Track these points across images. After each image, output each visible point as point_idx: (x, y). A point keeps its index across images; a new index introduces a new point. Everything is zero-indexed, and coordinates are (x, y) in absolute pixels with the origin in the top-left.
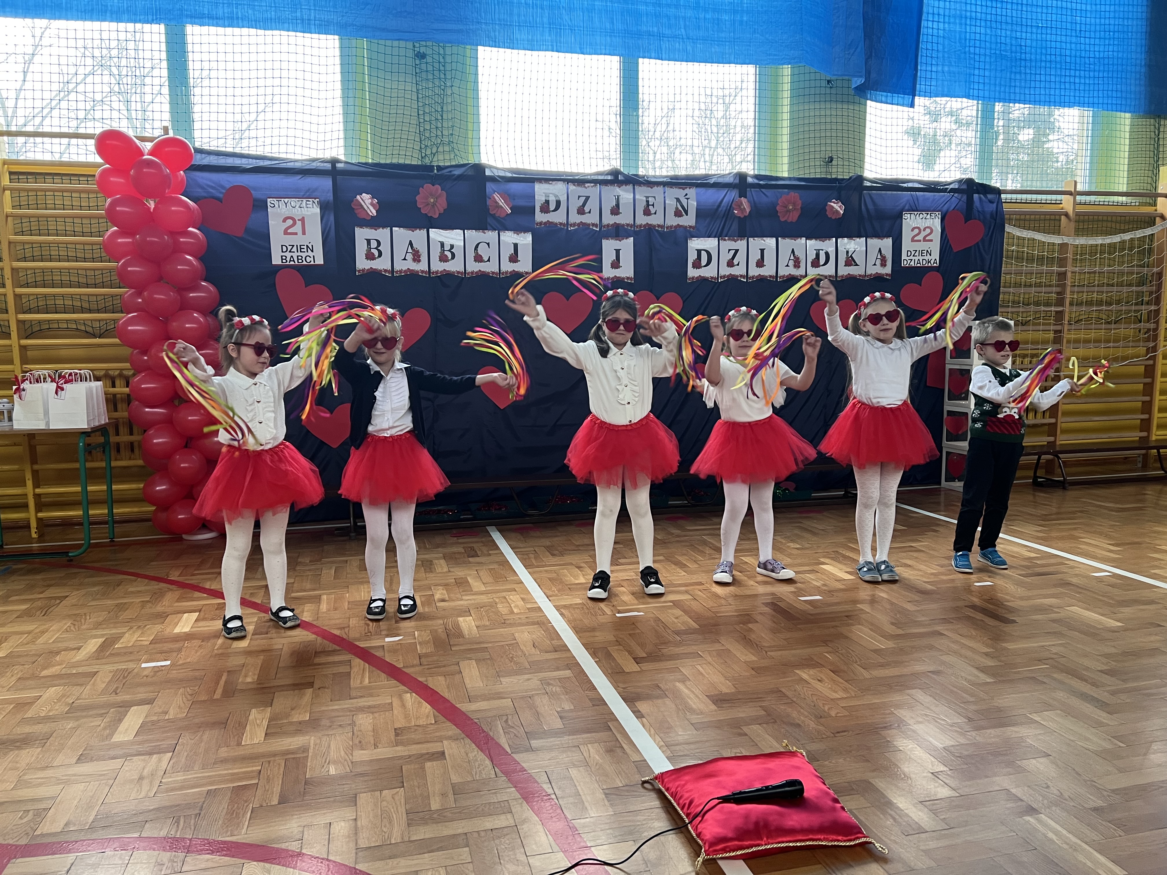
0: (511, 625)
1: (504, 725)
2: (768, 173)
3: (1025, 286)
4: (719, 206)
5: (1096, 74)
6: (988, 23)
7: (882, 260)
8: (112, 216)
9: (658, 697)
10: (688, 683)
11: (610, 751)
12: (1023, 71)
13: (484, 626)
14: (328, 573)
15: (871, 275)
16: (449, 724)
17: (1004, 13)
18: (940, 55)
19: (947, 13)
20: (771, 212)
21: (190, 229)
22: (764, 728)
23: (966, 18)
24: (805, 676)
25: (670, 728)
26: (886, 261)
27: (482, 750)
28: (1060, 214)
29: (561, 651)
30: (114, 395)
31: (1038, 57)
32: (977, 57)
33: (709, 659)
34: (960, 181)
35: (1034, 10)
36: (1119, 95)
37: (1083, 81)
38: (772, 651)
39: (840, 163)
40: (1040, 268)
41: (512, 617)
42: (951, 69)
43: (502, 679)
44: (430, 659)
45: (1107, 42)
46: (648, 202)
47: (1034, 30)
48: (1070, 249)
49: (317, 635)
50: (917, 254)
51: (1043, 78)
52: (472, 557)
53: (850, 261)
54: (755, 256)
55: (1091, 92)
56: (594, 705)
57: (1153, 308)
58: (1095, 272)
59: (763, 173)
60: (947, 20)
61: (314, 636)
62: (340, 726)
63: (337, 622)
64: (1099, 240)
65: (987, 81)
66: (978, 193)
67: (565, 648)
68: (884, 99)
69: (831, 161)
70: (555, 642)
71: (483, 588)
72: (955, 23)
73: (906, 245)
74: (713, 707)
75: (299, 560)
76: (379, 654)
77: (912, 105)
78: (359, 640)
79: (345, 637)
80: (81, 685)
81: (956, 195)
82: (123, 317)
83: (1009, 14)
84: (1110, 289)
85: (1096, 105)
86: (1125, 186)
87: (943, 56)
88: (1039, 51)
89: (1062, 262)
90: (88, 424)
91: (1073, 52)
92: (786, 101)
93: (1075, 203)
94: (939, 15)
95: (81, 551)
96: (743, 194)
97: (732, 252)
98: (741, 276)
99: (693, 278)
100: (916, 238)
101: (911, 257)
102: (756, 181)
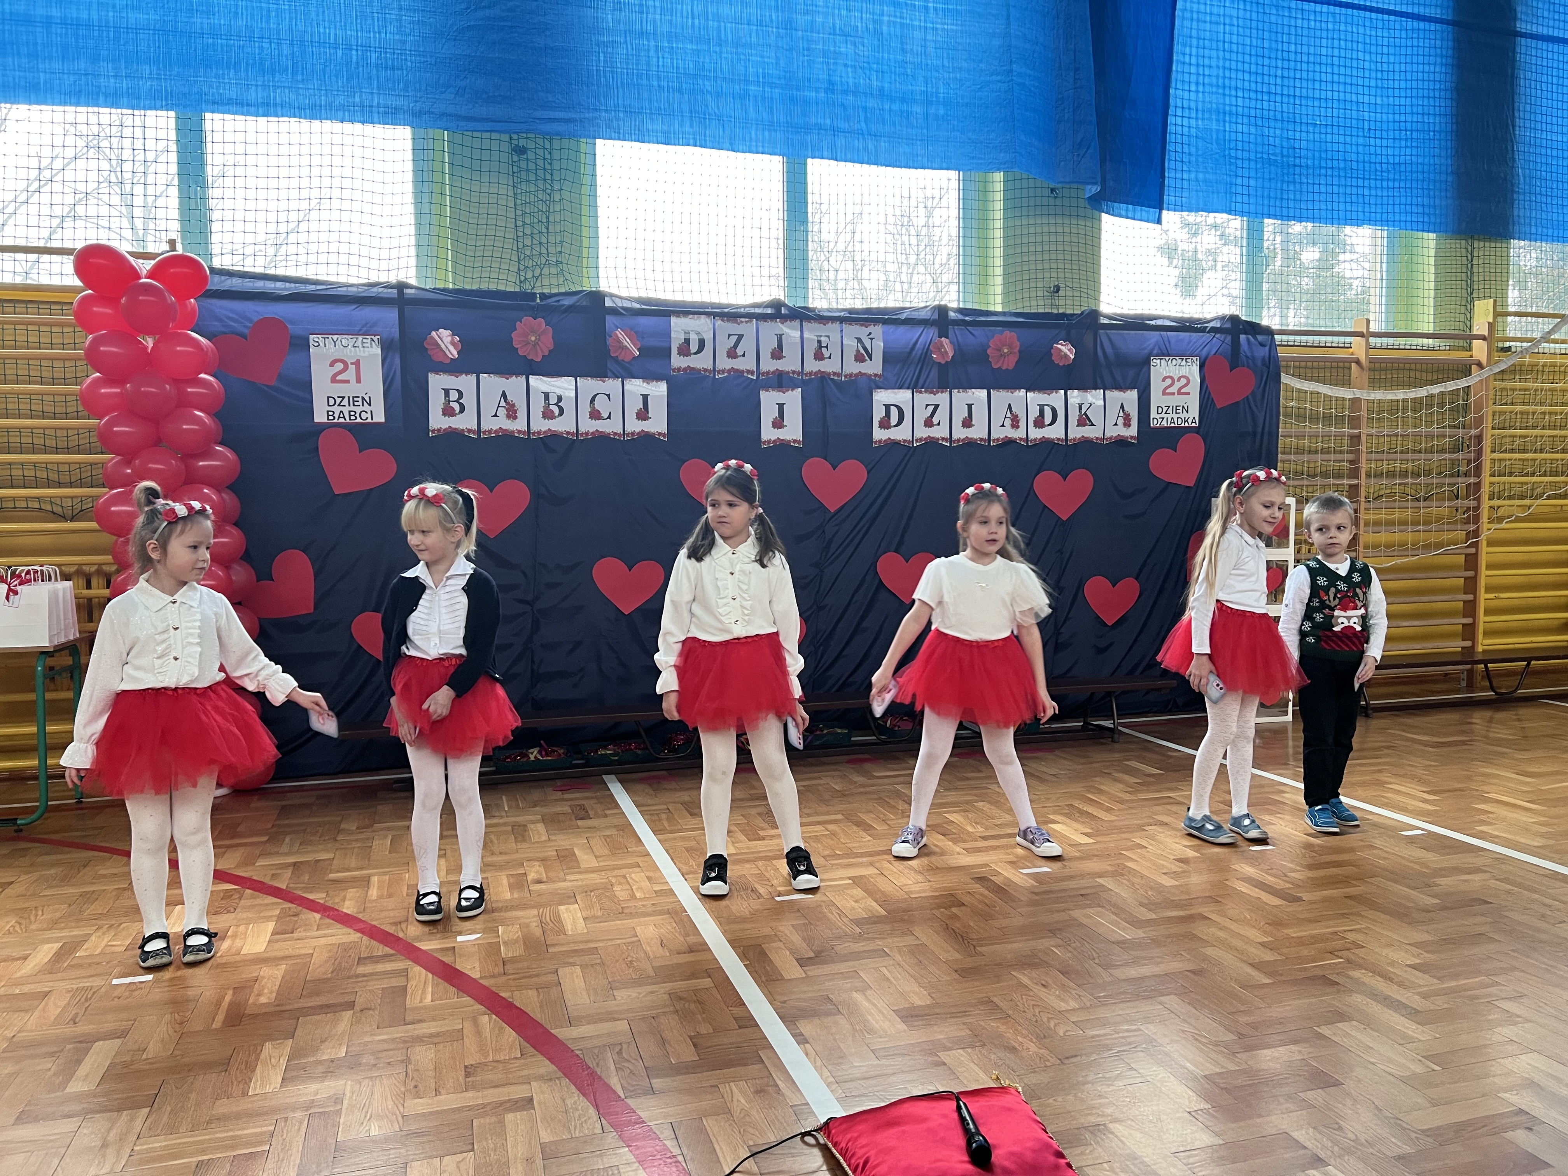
0: (631, 915)
1: (616, 1057)
2: (976, 307)
3: (1310, 452)
4: (913, 348)
5: (1391, 184)
6: (1253, 120)
7: (1125, 419)
8: (93, 358)
9: (828, 1014)
10: (869, 992)
11: (760, 1091)
12: (1298, 180)
13: (594, 917)
14: (381, 844)
15: (1111, 438)
16: (540, 1057)
17: (1272, 108)
18: (1193, 159)
19: (1200, 107)
20: (981, 357)
21: (202, 376)
22: (969, 1054)
23: (1225, 113)
24: (1025, 980)
25: (843, 1057)
26: (1130, 420)
27: (584, 1095)
28: (1350, 361)
29: (699, 951)
30: (90, 600)
31: (1317, 162)
32: (1239, 162)
33: (898, 957)
34: (1222, 318)
35: (1310, 103)
36: (1420, 210)
37: (1373, 192)
38: (982, 946)
39: (1069, 293)
40: (1327, 429)
41: (632, 904)
42: (1207, 176)
43: (616, 993)
44: (520, 965)
45: (1403, 143)
46: (820, 342)
47: (1311, 129)
48: (1364, 405)
49: (363, 933)
50: (1170, 411)
51: (1323, 189)
52: (582, 819)
53: (1084, 420)
54: (960, 414)
55: (1385, 207)
56: (740, 1027)
57: (1472, 480)
58: (1396, 435)
59: (969, 306)
60: (1200, 116)
61: (359, 935)
62: (389, 1063)
63: (392, 914)
64: (1400, 395)
65: (1252, 192)
66: (1245, 333)
67: (703, 947)
68: (1123, 213)
69: (1058, 291)
70: (692, 939)
71: (594, 863)
72: (1210, 119)
73: (1156, 399)
74: (902, 1026)
75: (343, 826)
76: (447, 959)
77: (1159, 221)
78: (420, 941)
79: (401, 935)
80: (26, 1011)
81: (1218, 336)
82: (106, 494)
83: (1279, 109)
84: (1417, 456)
85: (1391, 223)
86: (1432, 325)
87: (1197, 161)
88: (1317, 155)
89: (1355, 422)
90: (50, 641)
91: (1361, 157)
92: (999, 215)
93: (1369, 348)
94: (1189, 109)
95: (34, 816)
96: (943, 334)
97: (931, 408)
98: (943, 439)
99: (880, 441)
100: (1168, 391)
101: (1163, 415)
102: (961, 317)
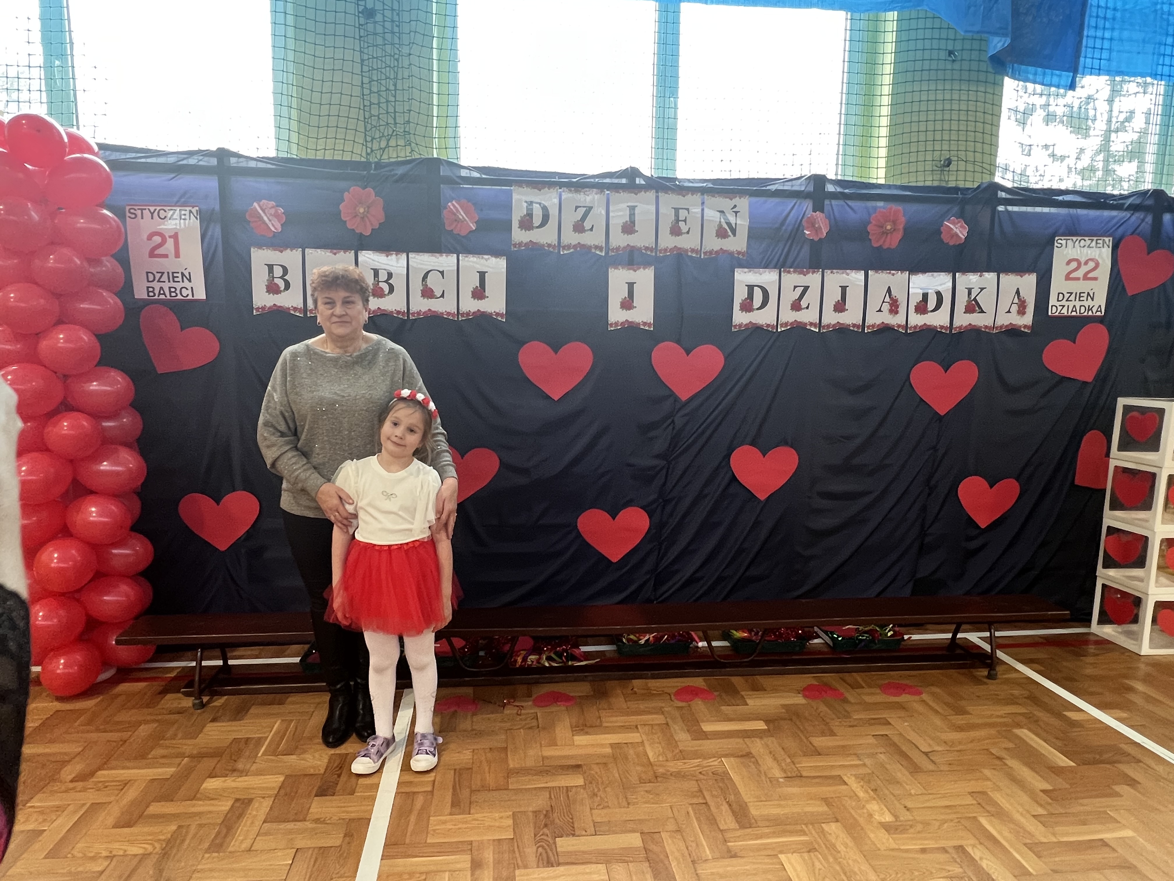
2: (856, 179)
4: (783, 223)
7: (1019, 306)
15: (1001, 327)
18: (1119, 15)
20: (860, 234)
26: (1025, 307)
34: (1142, 193)
39: (962, 167)
42: (1133, 34)
46: (677, 215)
50: (1072, 297)
53: (973, 307)
54: (833, 296)
59: (849, 178)
66: (1170, 211)
68: (1031, 77)
69: (949, 165)
73: (1058, 284)
77: (1072, 87)
81: (1137, 213)
87: (1123, 17)
92: (887, 80)
96: (818, 207)
97: (800, 290)
98: (811, 324)
99: (740, 325)
100: (1072, 276)
101: (1064, 303)
102: (839, 189)
